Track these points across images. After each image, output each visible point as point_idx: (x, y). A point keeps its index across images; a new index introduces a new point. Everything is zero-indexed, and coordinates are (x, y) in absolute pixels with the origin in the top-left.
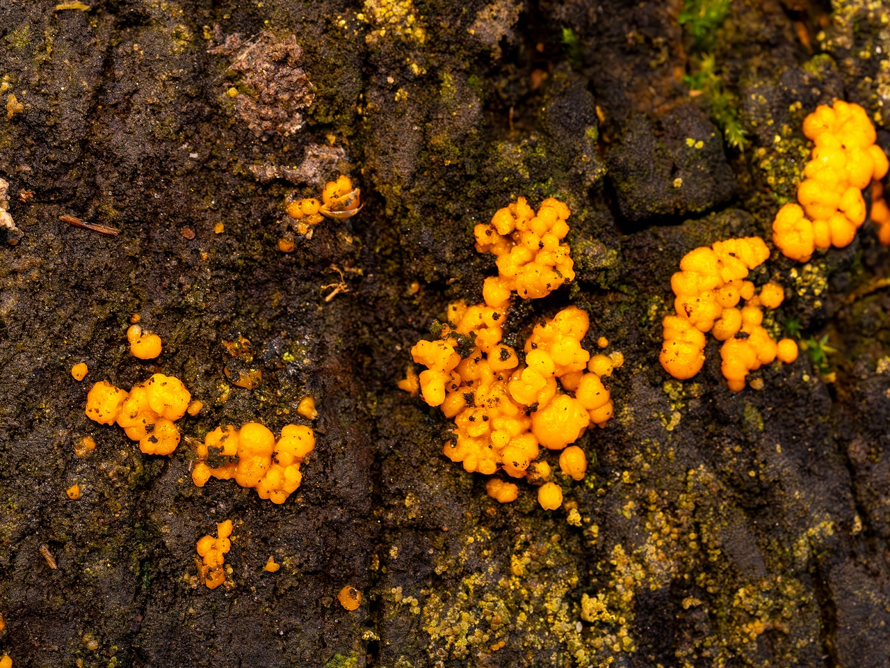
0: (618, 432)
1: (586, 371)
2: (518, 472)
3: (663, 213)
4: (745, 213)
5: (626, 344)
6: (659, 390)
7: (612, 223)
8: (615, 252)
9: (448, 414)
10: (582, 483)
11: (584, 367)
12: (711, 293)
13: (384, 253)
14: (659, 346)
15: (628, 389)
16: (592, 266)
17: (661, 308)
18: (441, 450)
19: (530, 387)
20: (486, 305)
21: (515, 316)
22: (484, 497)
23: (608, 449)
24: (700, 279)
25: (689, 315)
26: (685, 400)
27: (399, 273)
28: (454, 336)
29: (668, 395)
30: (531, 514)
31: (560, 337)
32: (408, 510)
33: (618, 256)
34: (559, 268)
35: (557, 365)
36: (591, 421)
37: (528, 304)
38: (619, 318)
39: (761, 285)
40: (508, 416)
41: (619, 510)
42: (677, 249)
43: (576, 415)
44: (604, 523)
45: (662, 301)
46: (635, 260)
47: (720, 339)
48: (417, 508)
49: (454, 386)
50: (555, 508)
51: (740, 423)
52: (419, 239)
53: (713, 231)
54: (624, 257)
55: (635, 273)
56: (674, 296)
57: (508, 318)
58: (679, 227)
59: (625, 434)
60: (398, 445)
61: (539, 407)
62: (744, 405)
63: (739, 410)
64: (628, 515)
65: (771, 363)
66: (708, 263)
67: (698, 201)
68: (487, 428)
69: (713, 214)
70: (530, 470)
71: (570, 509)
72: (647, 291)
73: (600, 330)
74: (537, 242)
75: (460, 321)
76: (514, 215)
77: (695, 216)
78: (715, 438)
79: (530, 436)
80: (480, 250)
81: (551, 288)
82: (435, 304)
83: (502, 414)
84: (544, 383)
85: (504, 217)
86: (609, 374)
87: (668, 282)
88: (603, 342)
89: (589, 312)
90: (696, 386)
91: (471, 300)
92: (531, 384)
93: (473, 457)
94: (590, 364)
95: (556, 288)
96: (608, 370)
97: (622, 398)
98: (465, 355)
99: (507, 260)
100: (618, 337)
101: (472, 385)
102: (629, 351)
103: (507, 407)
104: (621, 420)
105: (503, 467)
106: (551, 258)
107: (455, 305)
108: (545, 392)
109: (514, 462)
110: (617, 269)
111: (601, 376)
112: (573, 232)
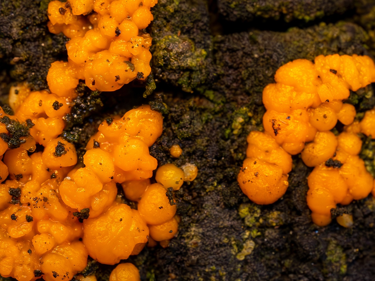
0: (181, 254)
3: (267, 16)
4: (357, 28)
5: (202, 156)
6: (234, 214)
7: (205, 19)
8: (204, 52)
11: (150, 175)
12: (304, 112)
14: (240, 163)
15: (199, 207)
16: (175, 64)
17: (248, 121)
19: (83, 190)
20: (50, 93)
21: (81, 108)
23: (168, 272)
24: (294, 94)
25: (276, 133)
26: (263, 228)
28: (6, 121)
29: (243, 220)
31: (126, 138)
33: (207, 57)
34: (134, 61)
35: (118, 170)
36: (150, 236)
37: (97, 97)
38: (198, 126)
39: (364, 111)
40: (56, 219)
42: (275, 57)
45: (250, 114)
46: (226, 64)
47: (309, 164)
51: (321, 261)
53: (318, 43)
54: (215, 61)
55: (225, 79)
56: (265, 110)
57: (73, 110)
58: (282, 34)
59: (189, 257)
61: (92, 214)
62: (328, 243)
63: (321, 247)
65: (365, 200)
66: (304, 78)
67: (307, 8)
68: (30, 229)
69: (323, 24)
72: (236, 101)
73: (175, 136)
74: (113, 27)
75: (20, 106)
77: (302, 24)
78: (291, 276)
79: (79, 245)
80: (52, 30)
81: (121, 82)
83: (49, 217)
84: (100, 187)
86: (178, 187)
87: (260, 93)
88: (176, 151)
89: (163, 115)
90: (275, 214)
91: (35, 84)
92: (83, 187)
93: (8, 261)
94: (158, 173)
95: (127, 82)
96: (177, 183)
97: (190, 216)
98: (14, 144)
99: (79, 44)
100: (194, 148)
101: (21, 179)
102: (205, 165)
103: (56, 209)
104: (186, 241)
105: (42, 275)
106: (127, 48)
107: (18, 88)
108: (100, 198)
109: (53, 272)
110: (204, 71)
111: (168, 188)
112: (158, 22)
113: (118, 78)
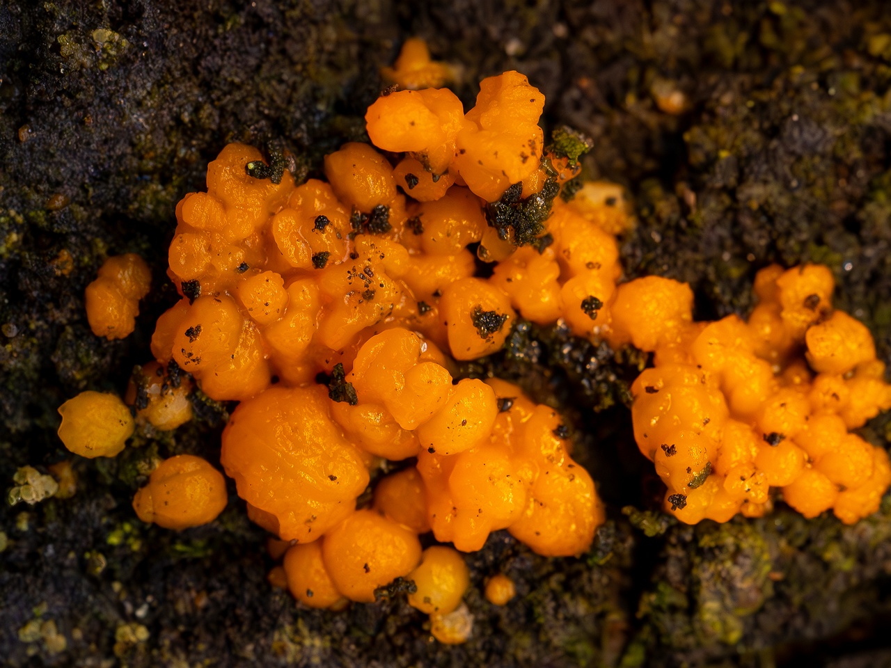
0: (256, 618)
1: (427, 540)
2: (170, 341)
5: (491, 651)
7: (810, 633)
8: (734, 636)
9: (336, 163)
10: (125, 512)
11: (441, 535)
13: (766, 26)
15: (370, 652)
16: (705, 572)
18: (239, 137)
19: (399, 385)
21: (587, 361)
22: (101, 247)
23: (210, 590)
27: (709, 61)
28: (549, 189)
30: (48, 373)
31: (528, 474)
32: (84, 37)
33: (724, 644)
34: (710, 481)
35: (450, 462)
36: (292, 546)
37: (616, 396)
38: (559, 637)
40: (323, 322)
41: (43, 609)
43: (313, 504)
44: (12, 568)
48: (87, 61)
49: (412, 180)
50: (64, 435)
52: (805, 118)
57: (583, 343)
59: (249, 637)
60: (257, 22)
61: (342, 407)
64: (30, 632)
68: (295, 262)
70: (172, 374)
71: (57, 479)
73: (533, 585)
74: (785, 427)
75: (579, 213)
76: (853, 374)
79: (263, 380)
80: (764, 278)
81: (661, 457)
82: (623, 154)
83: (327, 306)
84: (408, 423)
85: (854, 347)
86: (416, 601)
88: (501, 591)
89: (584, 557)
91: (634, 246)
92: (406, 387)
93: (218, 218)
94: (445, 552)
95: (660, 471)
96: (427, 600)
97: (348, 632)
98: (497, 215)
99: (739, 348)
100: (510, 631)
101: (410, 232)
102: (470, 659)
103: (349, 321)
104: (288, 628)
105: (186, 299)
106: (740, 464)
107: (620, 204)
108: (382, 425)
109: (198, 328)
110: (691, 640)
111: (413, 582)
112: (799, 526)
113: (670, 451)
